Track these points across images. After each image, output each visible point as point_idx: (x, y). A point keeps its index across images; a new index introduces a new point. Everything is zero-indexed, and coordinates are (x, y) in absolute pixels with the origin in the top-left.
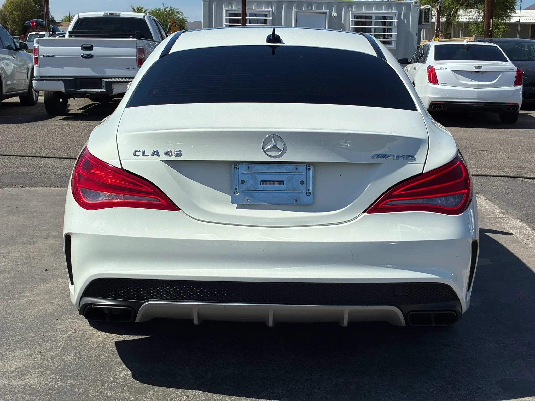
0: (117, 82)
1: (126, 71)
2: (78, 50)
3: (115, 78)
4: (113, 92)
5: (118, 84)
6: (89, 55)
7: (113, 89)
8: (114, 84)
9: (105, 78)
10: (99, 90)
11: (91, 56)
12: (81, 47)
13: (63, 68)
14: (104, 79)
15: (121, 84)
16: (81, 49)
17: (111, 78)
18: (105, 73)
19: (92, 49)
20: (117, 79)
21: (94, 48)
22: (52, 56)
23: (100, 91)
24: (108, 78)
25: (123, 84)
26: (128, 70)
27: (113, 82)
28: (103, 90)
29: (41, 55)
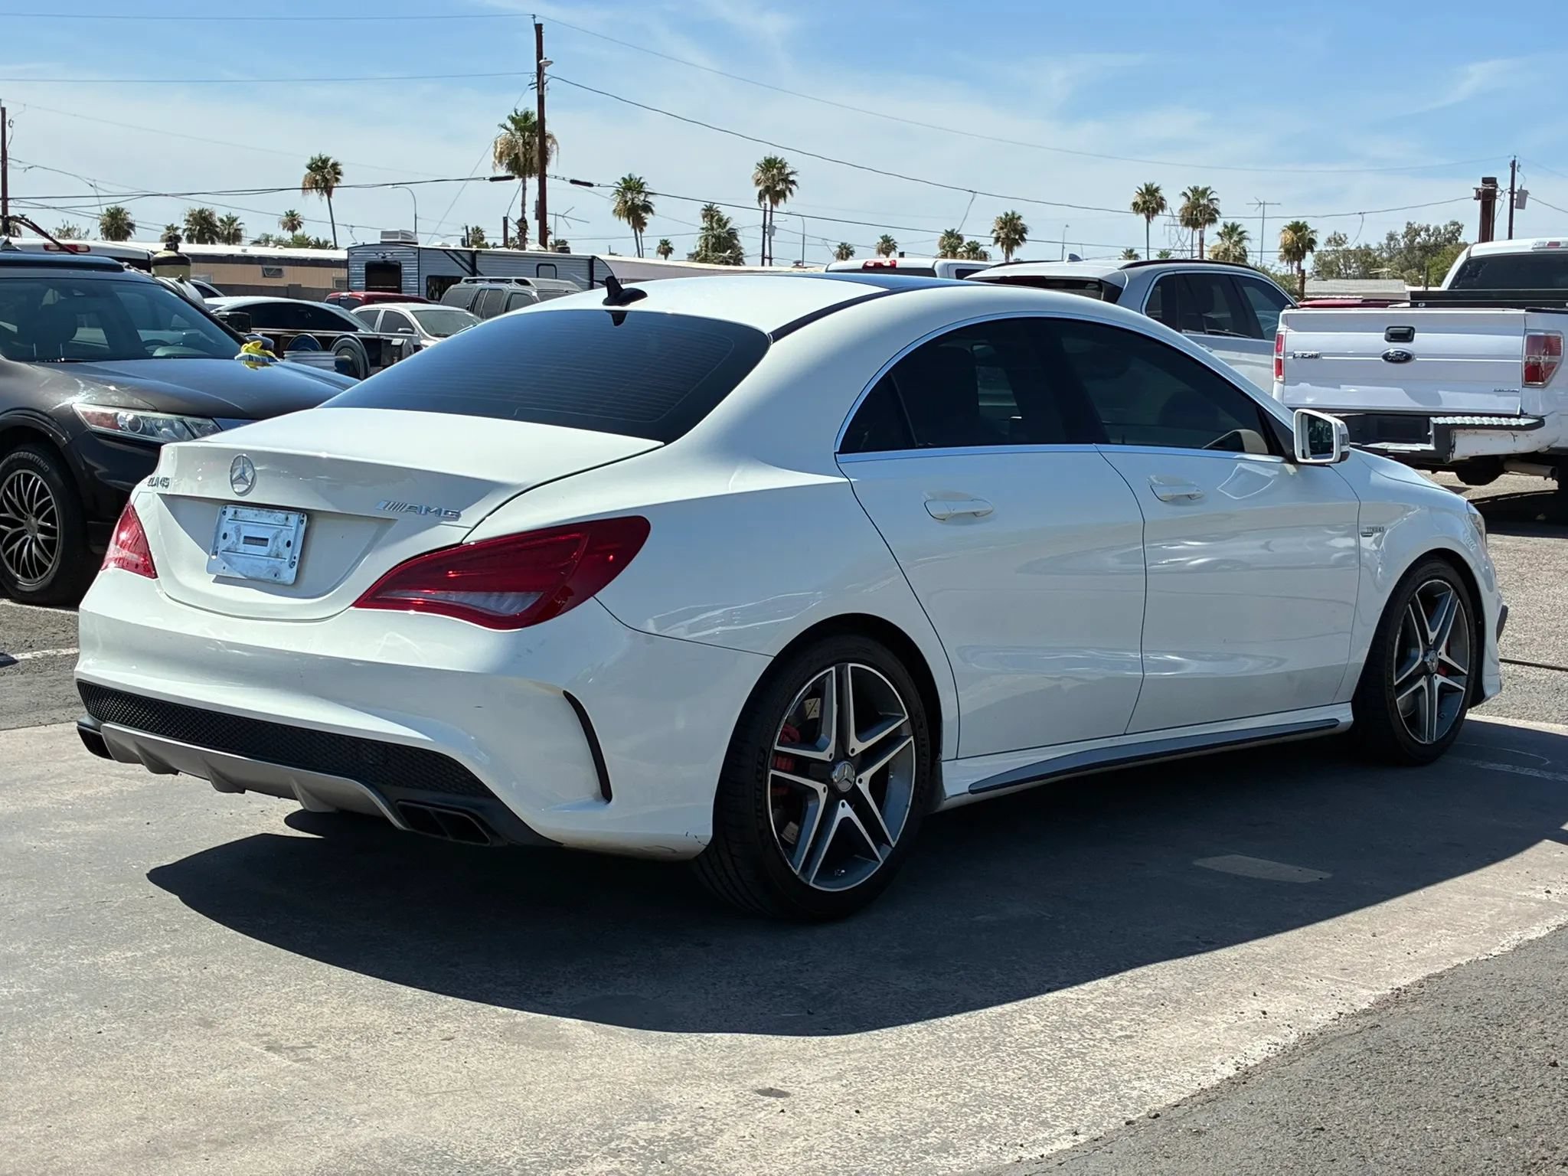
0: (1464, 426)
1: (1494, 397)
2: (1377, 341)
3: (1463, 415)
4: (1453, 452)
5: (1468, 431)
6: (1403, 353)
7: (1454, 446)
8: (1457, 431)
9: (1437, 415)
10: (1418, 447)
11: (1406, 358)
12: (1384, 334)
13: (1339, 388)
14: (1436, 417)
15: (1473, 431)
16: (1383, 337)
17: (1454, 414)
18: (1439, 400)
19: (1410, 337)
20: (1467, 420)
21: (1416, 334)
22: (1316, 356)
23: (1422, 450)
24: (1445, 415)
25: (1479, 431)
26: (1498, 396)
27: (1455, 426)
28: (1431, 447)
29: (1289, 354)
